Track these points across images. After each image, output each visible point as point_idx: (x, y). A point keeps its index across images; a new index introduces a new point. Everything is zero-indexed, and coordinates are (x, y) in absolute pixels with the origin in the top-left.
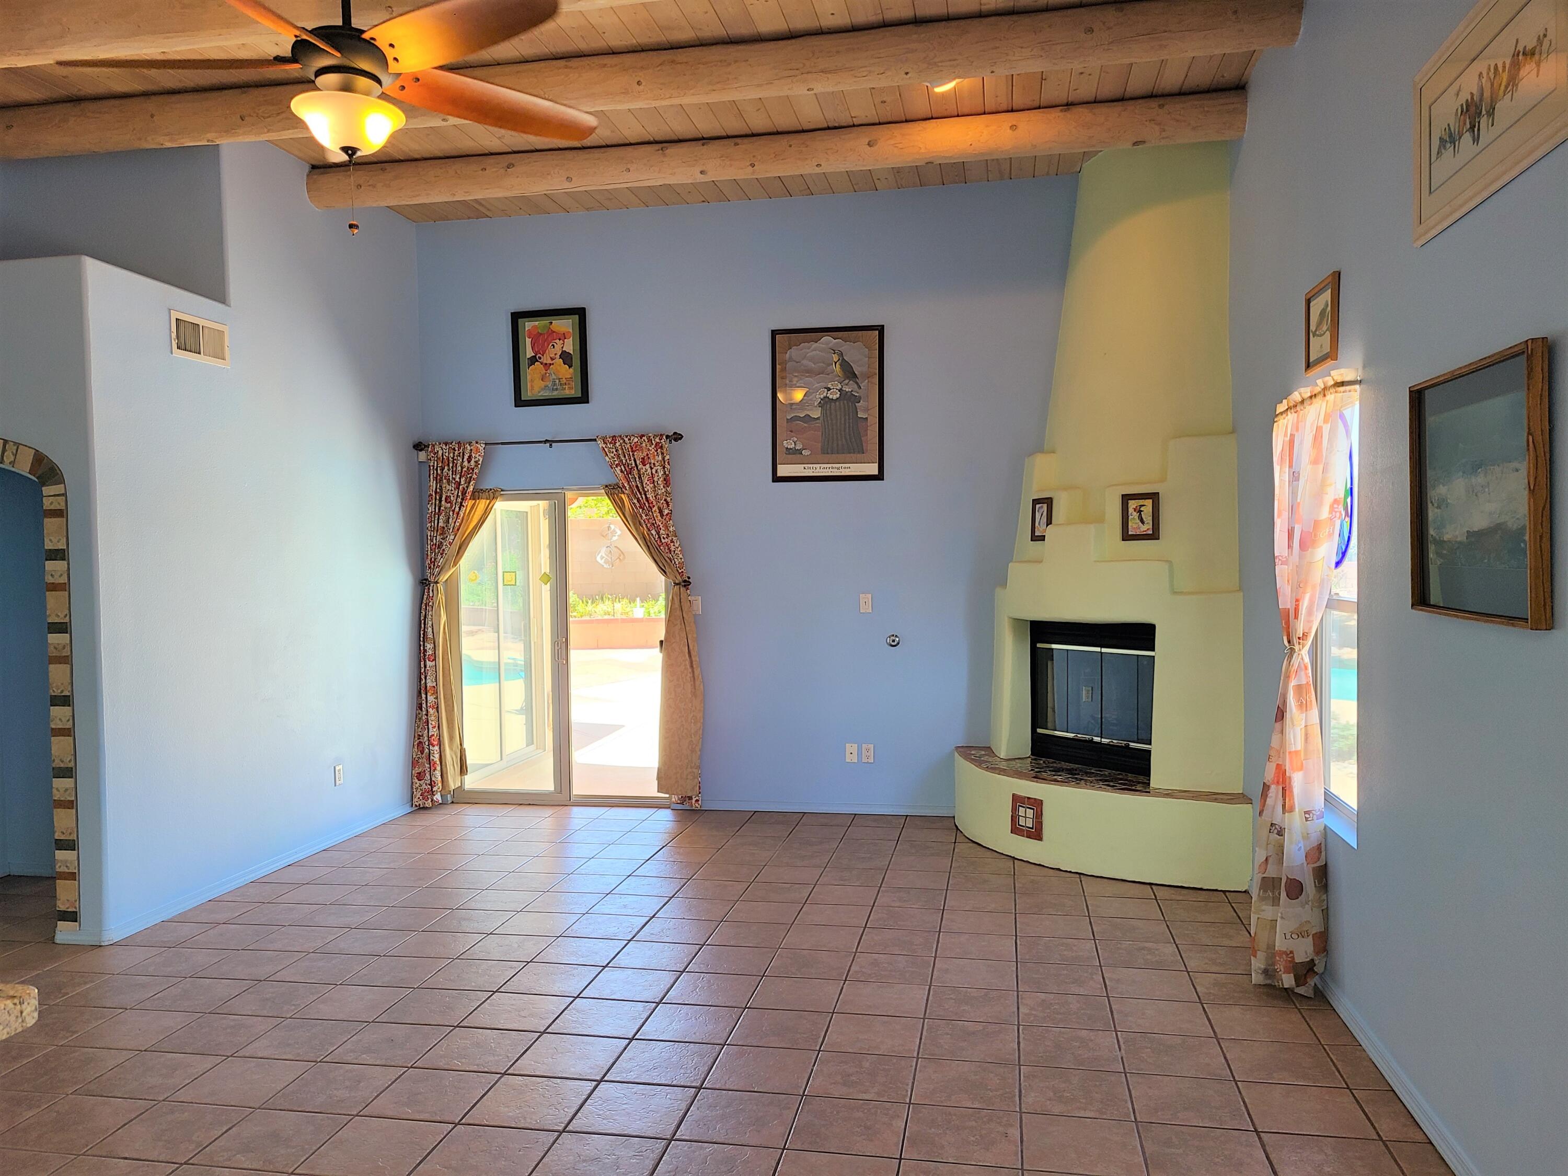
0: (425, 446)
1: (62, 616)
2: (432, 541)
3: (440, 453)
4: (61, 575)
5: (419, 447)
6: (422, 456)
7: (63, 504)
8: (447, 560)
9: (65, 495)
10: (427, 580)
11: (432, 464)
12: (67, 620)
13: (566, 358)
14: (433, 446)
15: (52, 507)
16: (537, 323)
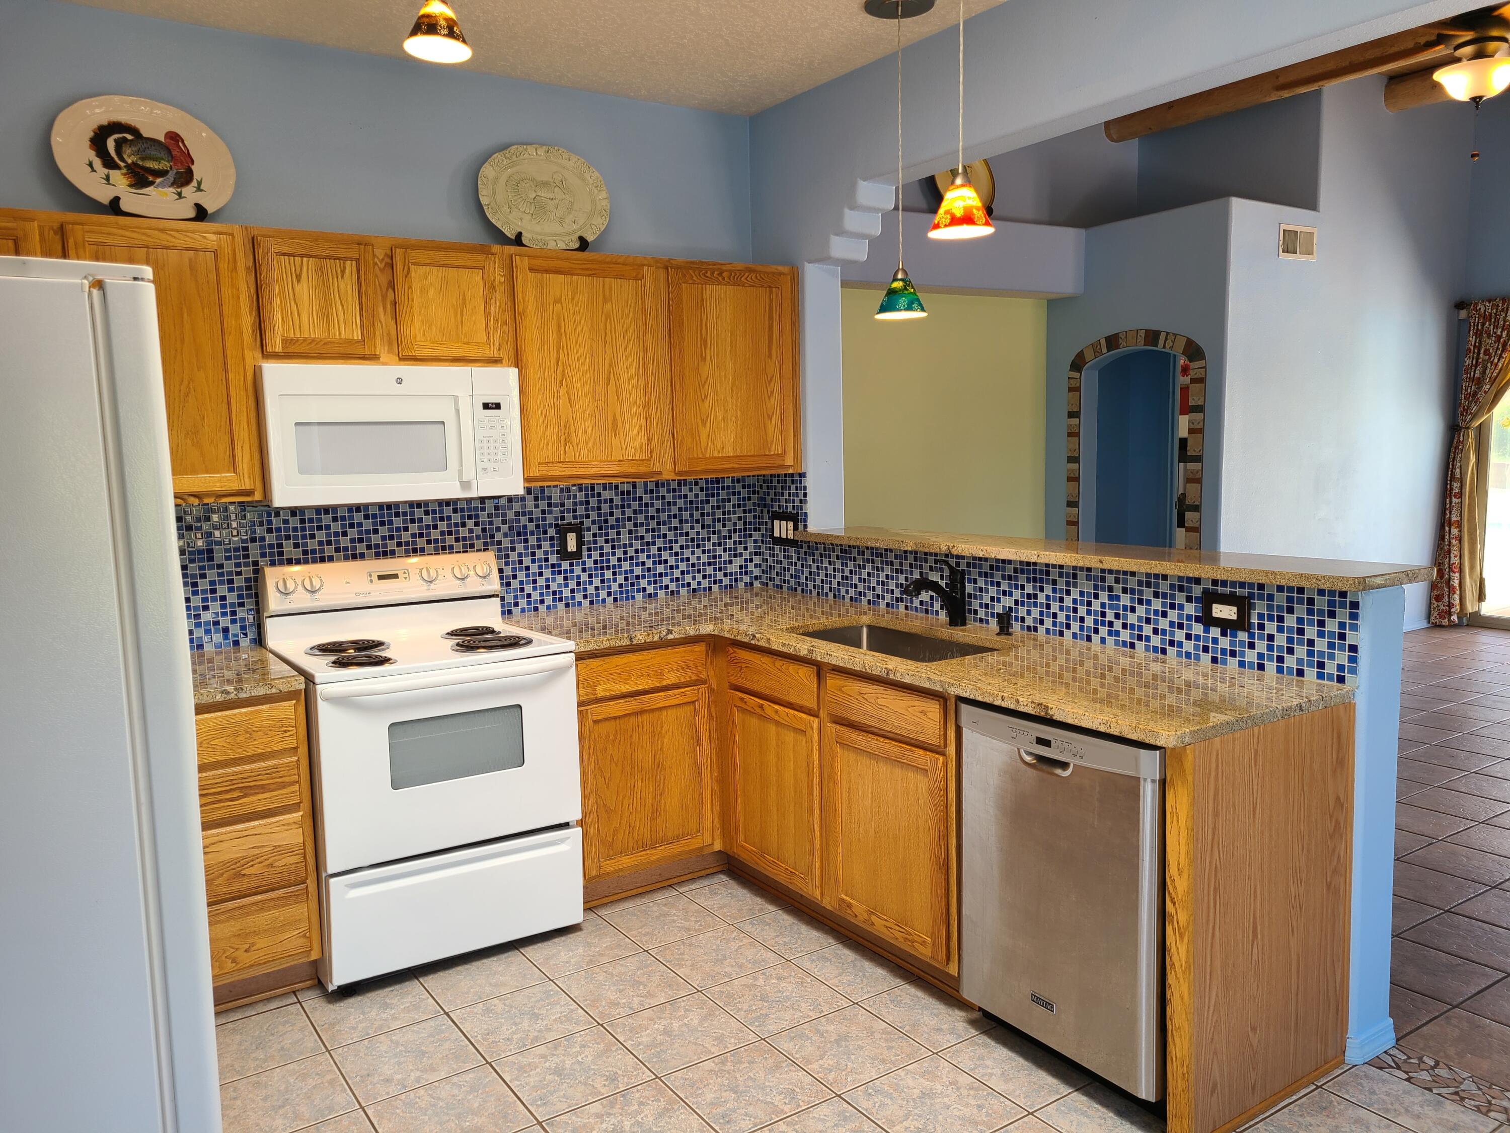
0: (1467, 305)
1: (1198, 451)
2: (1466, 390)
3: (1482, 310)
4: (1199, 423)
5: (1460, 305)
6: (1463, 314)
7: (1203, 374)
8: (1481, 407)
9: (1205, 367)
10: (1458, 426)
11: (1473, 320)
12: (1201, 453)
14: (1476, 304)
15: (1196, 377)
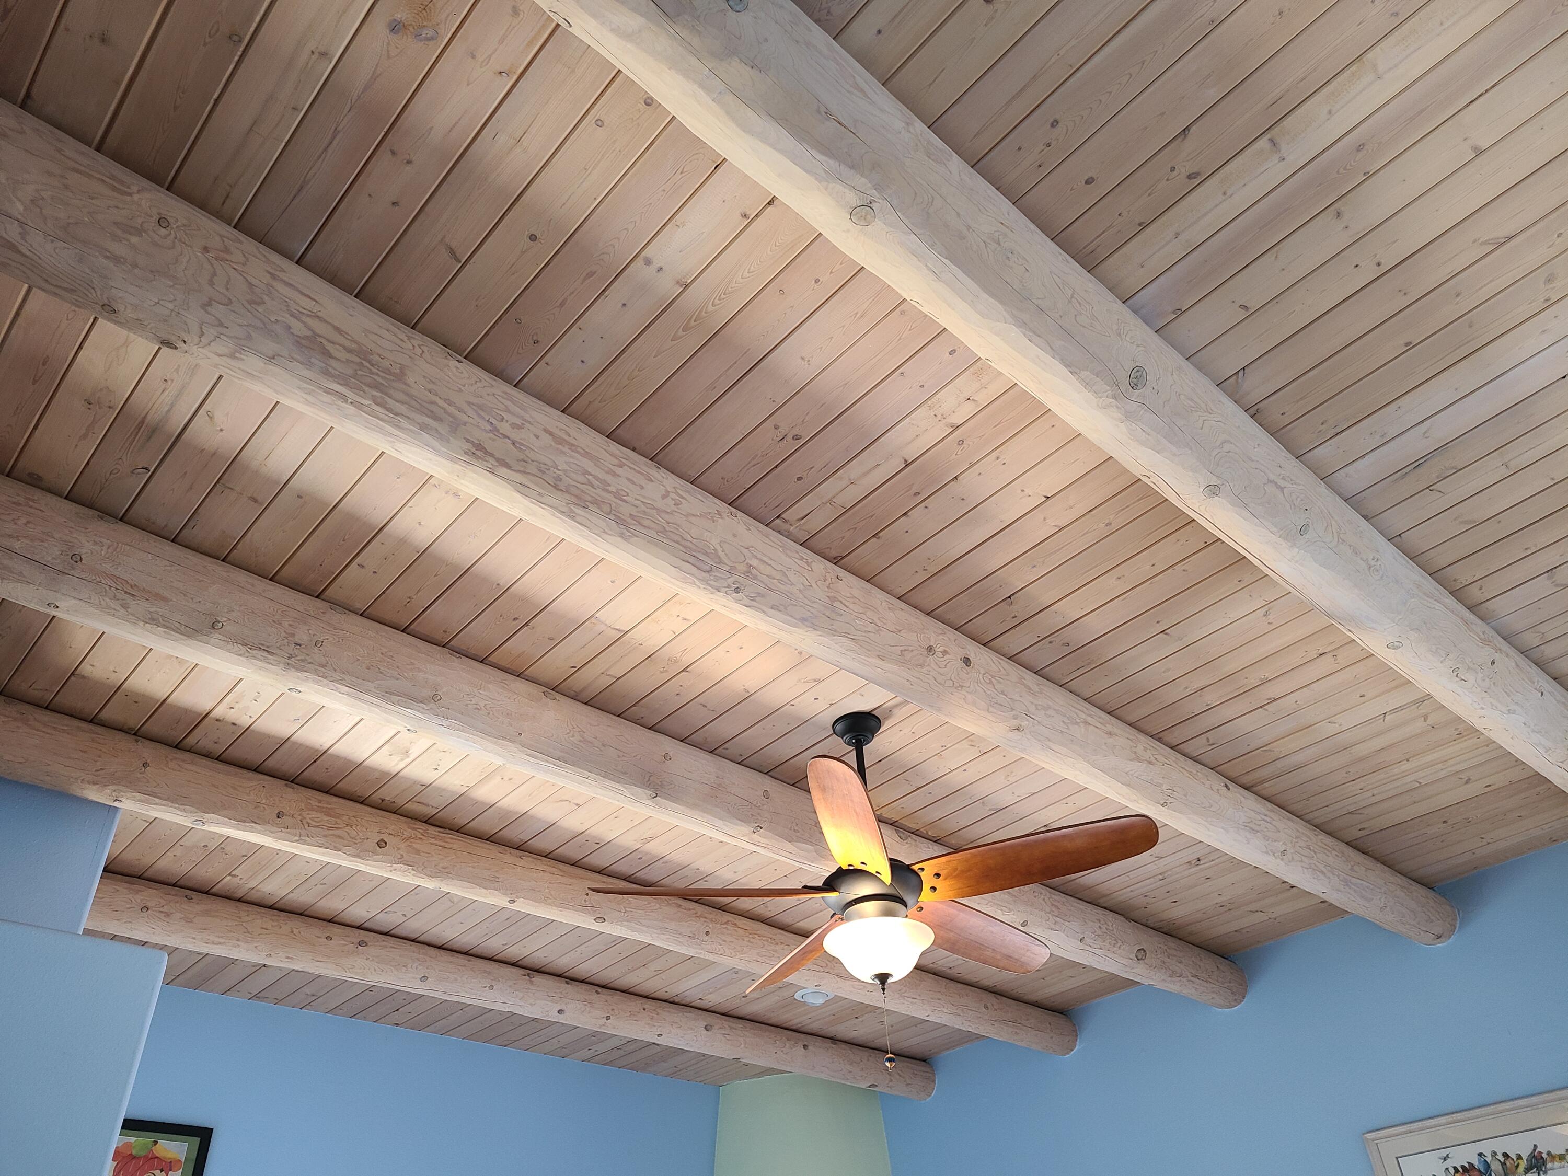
16: (133, 1139)
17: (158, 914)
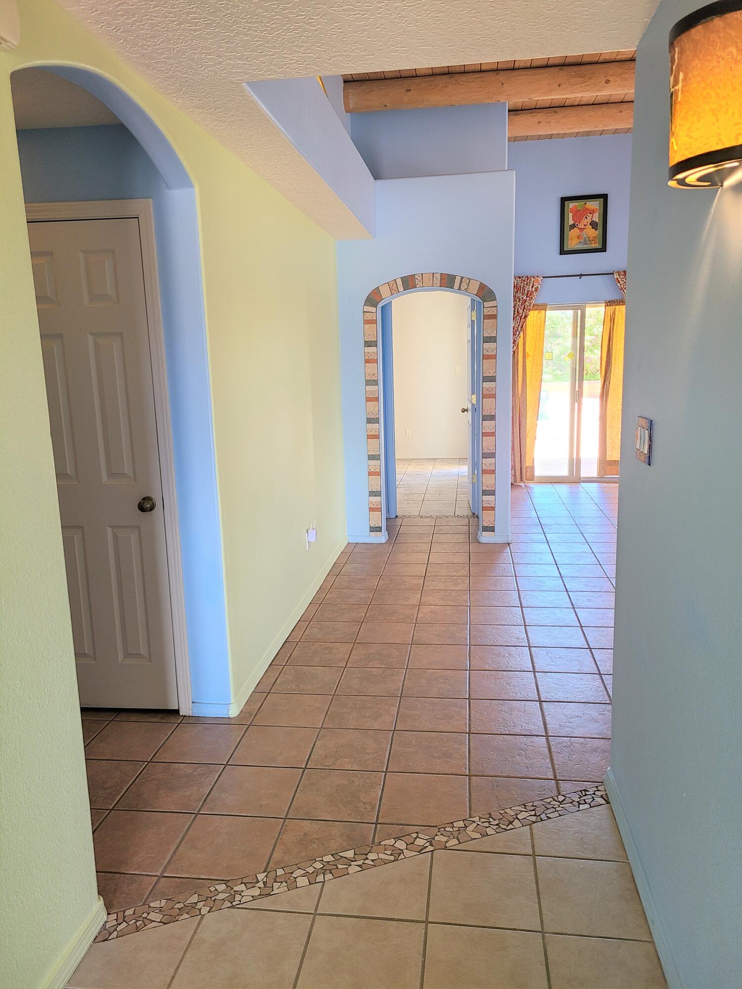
1: (492, 373)
4: (493, 350)
7: (496, 311)
9: (496, 307)
12: (495, 375)
13: (594, 225)
15: (489, 313)
16: (577, 204)
17: (545, 123)
